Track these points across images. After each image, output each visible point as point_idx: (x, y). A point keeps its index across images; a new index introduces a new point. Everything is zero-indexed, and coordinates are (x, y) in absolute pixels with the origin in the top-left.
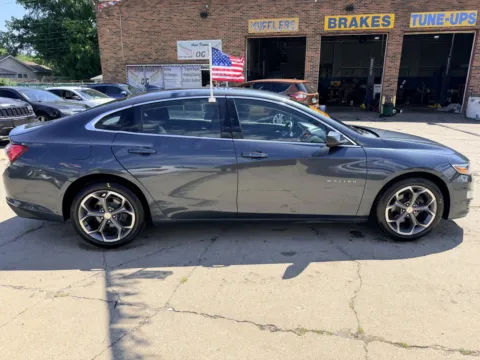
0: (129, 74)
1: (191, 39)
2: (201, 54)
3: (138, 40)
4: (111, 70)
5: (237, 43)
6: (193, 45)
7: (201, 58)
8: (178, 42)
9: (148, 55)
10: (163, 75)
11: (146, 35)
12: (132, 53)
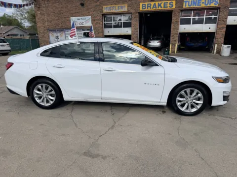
0: (50, 34)
1: (77, 16)
2: (82, 24)
3: (53, 18)
4: (42, 32)
5: (98, 18)
6: (78, 19)
7: (82, 25)
8: (71, 18)
9: (58, 25)
10: (65, 34)
11: (57, 15)
12: (51, 24)
